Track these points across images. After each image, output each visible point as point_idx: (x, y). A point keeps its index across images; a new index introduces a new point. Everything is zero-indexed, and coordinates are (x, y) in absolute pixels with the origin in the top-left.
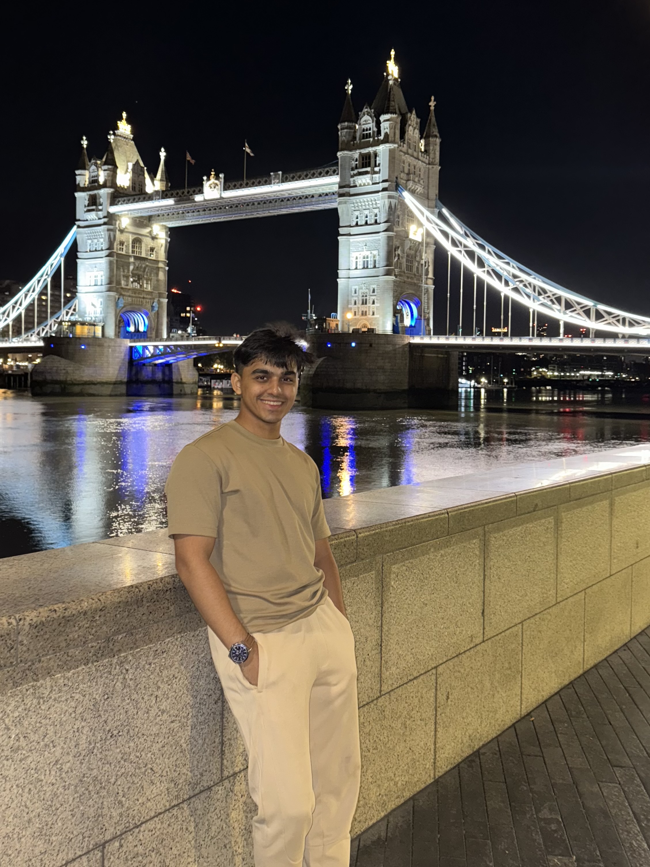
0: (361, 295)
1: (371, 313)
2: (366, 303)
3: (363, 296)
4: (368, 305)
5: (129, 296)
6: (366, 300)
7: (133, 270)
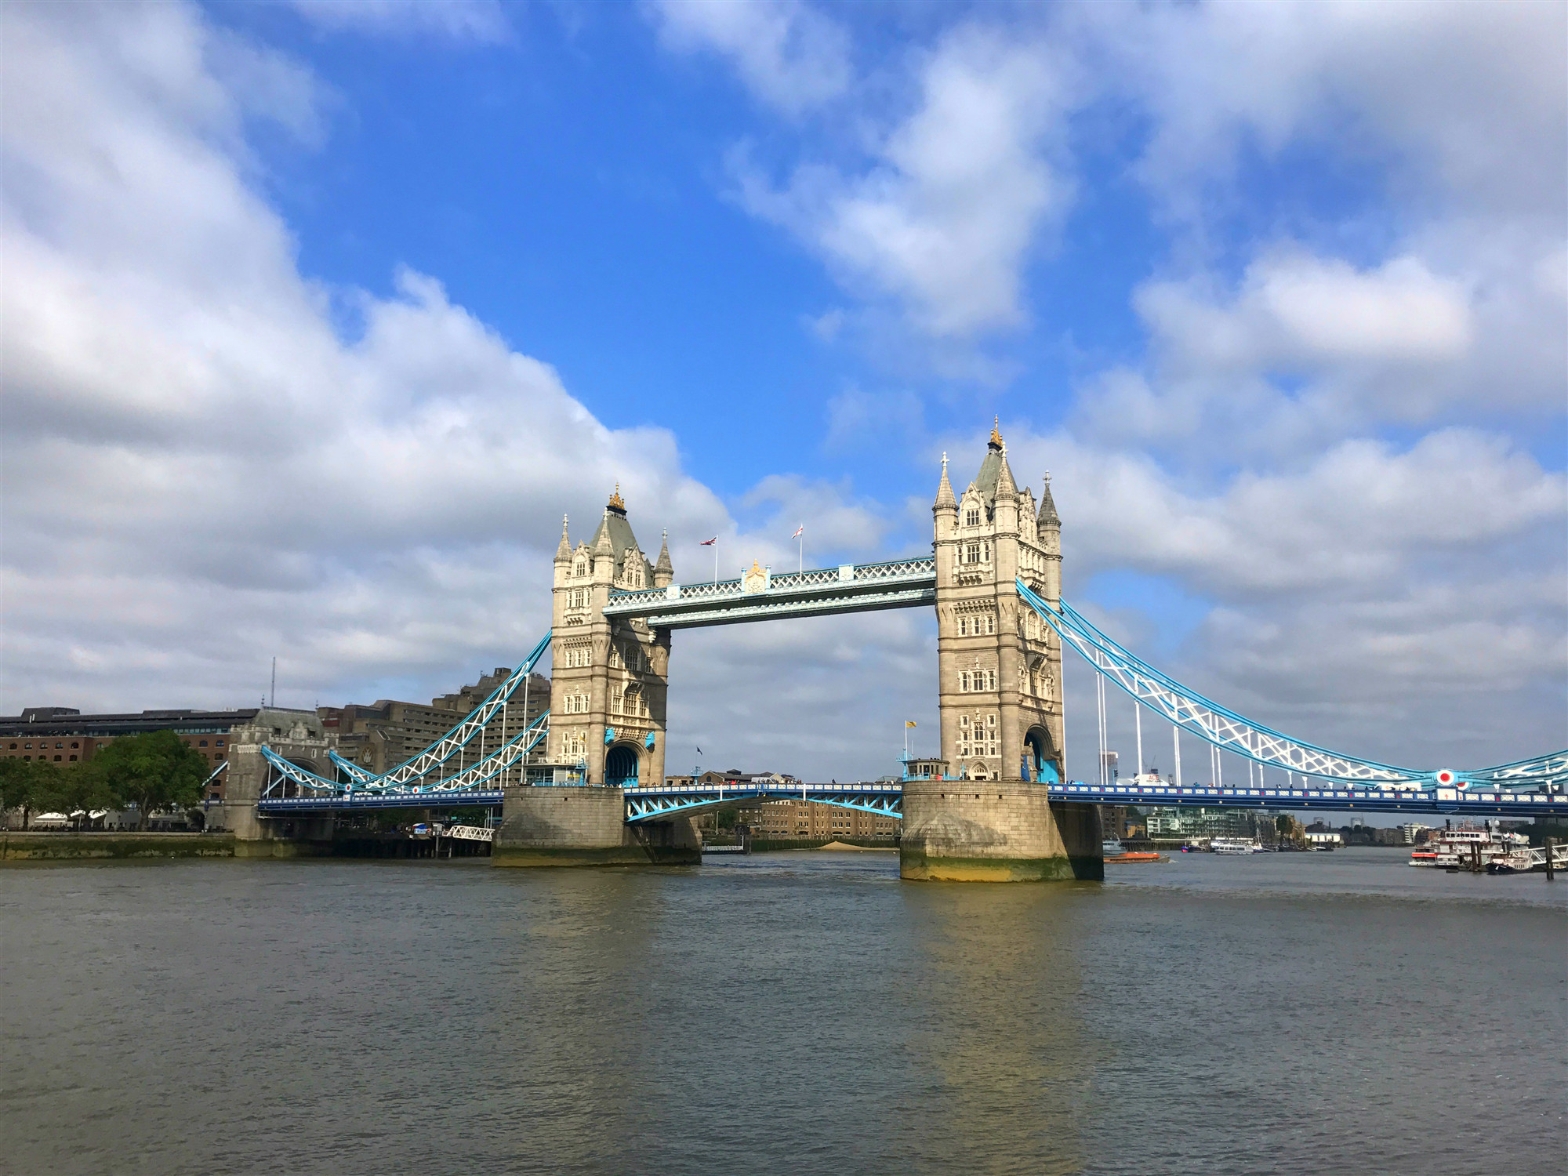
0: (973, 727)
1: (990, 752)
2: (981, 738)
3: (976, 728)
4: (984, 741)
5: (619, 726)
6: (981, 733)
7: (626, 690)
